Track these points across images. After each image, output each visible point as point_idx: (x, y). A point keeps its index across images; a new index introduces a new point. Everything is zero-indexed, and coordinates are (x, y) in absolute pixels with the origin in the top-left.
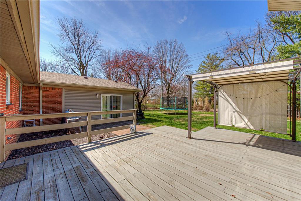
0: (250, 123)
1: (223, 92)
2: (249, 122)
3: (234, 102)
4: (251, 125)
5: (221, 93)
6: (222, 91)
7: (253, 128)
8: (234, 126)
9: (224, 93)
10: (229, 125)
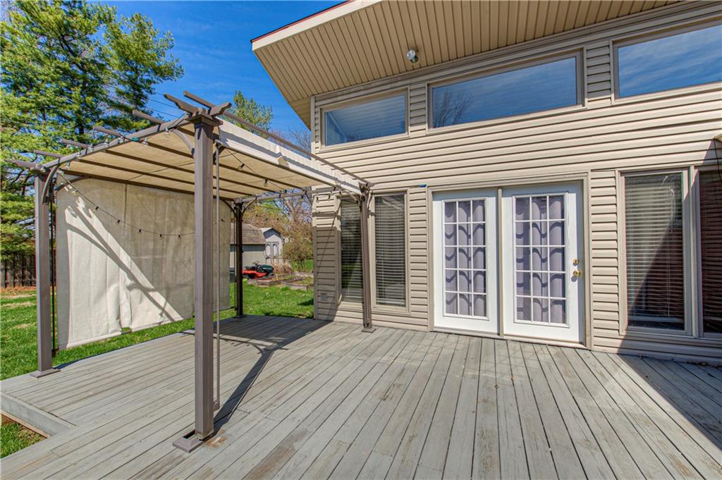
0: (171, 305)
1: (86, 210)
2: (168, 304)
3: (123, 248)
4: (173, 309)
5: (78, 214)
6: (81, 205)
7: (179, 316)
8: (128, 328)
9: (90, 217)
10: (112, 332)
